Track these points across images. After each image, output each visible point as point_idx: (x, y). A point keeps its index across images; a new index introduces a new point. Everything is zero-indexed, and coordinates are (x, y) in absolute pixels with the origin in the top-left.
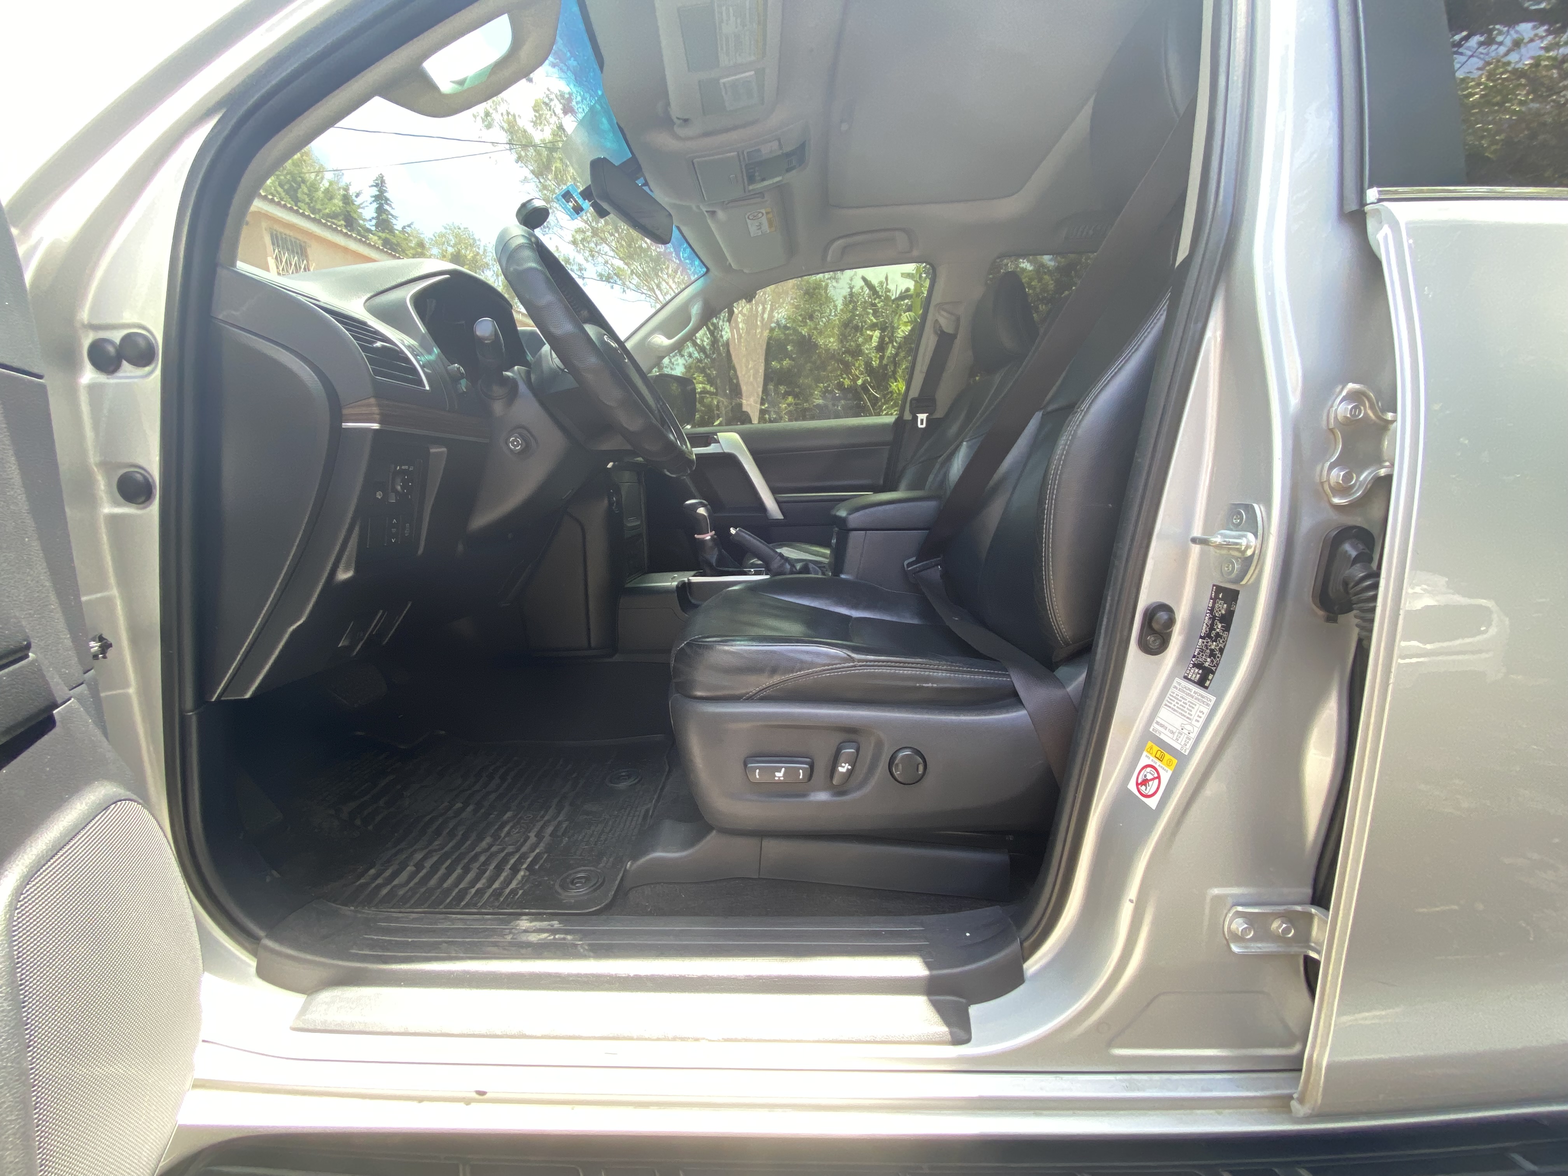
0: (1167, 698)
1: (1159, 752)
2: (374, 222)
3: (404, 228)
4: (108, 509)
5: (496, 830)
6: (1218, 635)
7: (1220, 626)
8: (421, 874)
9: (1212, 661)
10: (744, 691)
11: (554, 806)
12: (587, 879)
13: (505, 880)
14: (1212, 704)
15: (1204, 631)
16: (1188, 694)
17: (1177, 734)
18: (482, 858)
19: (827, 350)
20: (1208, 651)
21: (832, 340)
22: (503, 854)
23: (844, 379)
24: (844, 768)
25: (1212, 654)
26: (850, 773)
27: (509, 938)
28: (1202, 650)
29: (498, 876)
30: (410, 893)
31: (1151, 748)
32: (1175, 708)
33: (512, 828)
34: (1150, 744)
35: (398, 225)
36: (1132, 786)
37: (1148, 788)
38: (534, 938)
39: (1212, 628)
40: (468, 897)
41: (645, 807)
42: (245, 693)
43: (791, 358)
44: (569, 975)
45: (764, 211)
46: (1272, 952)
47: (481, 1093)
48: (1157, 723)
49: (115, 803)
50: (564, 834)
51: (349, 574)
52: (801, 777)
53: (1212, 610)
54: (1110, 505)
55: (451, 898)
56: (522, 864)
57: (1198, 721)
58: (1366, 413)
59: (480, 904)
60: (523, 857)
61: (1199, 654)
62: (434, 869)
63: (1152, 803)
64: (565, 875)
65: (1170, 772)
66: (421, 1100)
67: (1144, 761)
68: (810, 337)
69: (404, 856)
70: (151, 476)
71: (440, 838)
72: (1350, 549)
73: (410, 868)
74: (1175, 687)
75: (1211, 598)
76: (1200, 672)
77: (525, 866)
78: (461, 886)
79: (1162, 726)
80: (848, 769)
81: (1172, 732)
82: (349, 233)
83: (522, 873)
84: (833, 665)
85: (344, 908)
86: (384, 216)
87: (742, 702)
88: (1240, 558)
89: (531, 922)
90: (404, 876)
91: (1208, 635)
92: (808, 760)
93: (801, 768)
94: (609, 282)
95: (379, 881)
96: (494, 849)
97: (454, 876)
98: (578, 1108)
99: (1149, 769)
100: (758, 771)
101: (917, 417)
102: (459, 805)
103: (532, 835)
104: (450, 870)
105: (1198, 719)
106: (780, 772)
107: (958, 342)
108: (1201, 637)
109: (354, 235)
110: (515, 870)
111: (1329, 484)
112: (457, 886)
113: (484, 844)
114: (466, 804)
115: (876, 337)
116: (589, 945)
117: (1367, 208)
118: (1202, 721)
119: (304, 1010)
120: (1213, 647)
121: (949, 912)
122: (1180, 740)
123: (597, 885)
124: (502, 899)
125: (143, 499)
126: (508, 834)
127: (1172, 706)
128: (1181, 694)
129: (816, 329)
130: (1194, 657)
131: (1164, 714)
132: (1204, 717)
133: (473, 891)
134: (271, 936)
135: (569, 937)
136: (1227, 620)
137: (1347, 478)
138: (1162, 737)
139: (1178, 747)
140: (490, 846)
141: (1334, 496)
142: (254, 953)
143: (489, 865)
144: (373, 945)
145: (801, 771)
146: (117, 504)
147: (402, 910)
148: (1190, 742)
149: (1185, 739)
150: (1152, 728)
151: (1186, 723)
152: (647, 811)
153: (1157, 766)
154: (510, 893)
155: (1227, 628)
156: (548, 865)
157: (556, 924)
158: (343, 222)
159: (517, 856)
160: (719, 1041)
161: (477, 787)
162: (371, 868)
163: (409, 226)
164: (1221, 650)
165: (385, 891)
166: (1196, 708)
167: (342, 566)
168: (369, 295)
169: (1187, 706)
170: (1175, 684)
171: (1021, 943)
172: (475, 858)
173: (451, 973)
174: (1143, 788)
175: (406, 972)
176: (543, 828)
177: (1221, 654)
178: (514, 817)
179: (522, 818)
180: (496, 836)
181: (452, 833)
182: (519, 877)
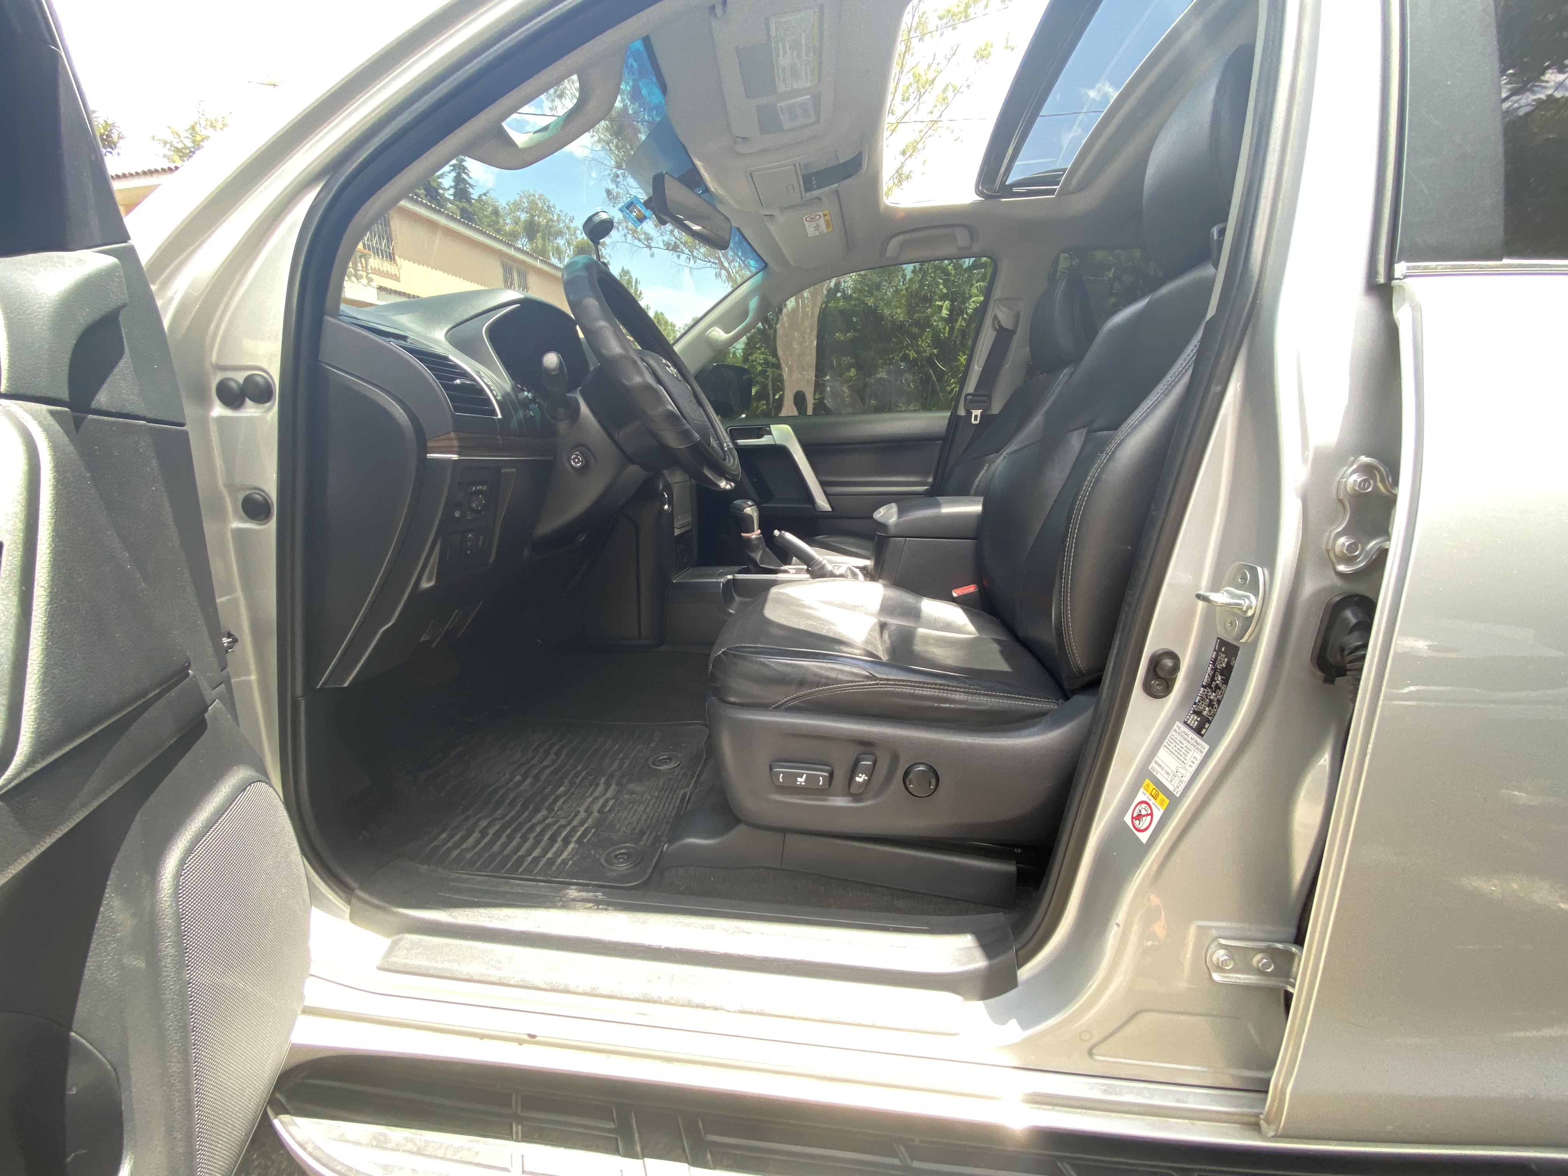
0: (1167, 740)
1: (1154, 791)
2: (452, 191)
3: (480, 196)
4: (236, 524)
5: (550, 805)
6: (1217, 687)
7: (1219, 679)
8: (486, 840)
9: (1210, 711)
10: (773, 701)
11: (602, 784)
12: (628, 855)
13: (557, 851)
14: (1205, 751)
15: (1205, 680)
16: (1185, 739)
17: (1171, 776)
18: (538, 829)
19: (893, 322)
20: (1208, 700)
21: (899, 311)
22: (555, 827)
23: (910, 351)
24: (860, 778)
25: (1211, 705)
26: (867, 783)
28: (1202, 699)
29: (552, 846)
30: (476, 857)
31: (1148, 785)
32: (1173, 750)
33: (564, 802)
34: (1147, 781)
35: (475, 194)
36: (1128, 819)
37: (1142, 823)
39: (1213, 679)
40: (525, 865)
41: (683, 791)
42: (344, 683)
43: (856, 330)
44: (609, 943)
45: (821, 213)
46: (1251, 983)
47: (533, 1036)
48: (1156, 762)
49: (250, 784)
50: (610, 811)
51: (432, 584)
52: (821, 783)
53: (1214, 662)
54: (1130, 547)
55: (510, 864)
56: (573, 836)
57: (1191, 766)
58: (1375, 486)
59: (535, 871)
60: (574, 830)
61: (1199, 702)
62: (497, 836)
63: (1144, 837)
64: (609, 850)
65: (1162, 811)
66: (482, 1037)
67: (1140, 797)
68: (876, 307)
69: (471, 823)
70: (271, 499)
71: (502, 808)
72: (1350, 616)
73: (476, 835)
74: (1175, 730)
75: (1215, 650)
76: (1199, 719)
77: (575, 839)
78: (519, 854)
79: (1160, 766)
80: (864, 780)
81: (1168, 774)
82: (429, 204)
83: (572, 845)
84: (856, 682)
85: (421, 866)
86: (462, 186)
87: (770, 711)
88: (1242, 617)
89: (578, 892)
90: (471, 841)
91: (1208, 686)
92: (828, 768)
93: (822, 776)
94: (676, 251)
95: (450, 844)
96: (548, 821)
97: (514, 844)
98: (612, 1056)
99: (1144, 805)
100: (781, 775)
101: (971, 413)
102: (518, 778)
103: (582, 810)
104: (510, 838)
105: (1192, 764)
106: (802, 777)
107: (1016, 339)
108: (1203, 686)
109: (433, 206)
110: (566, 842)
111: (1334, 552)
112: (516, 853)
113: (539, 816)
114: (525, 776)
115: (946, 308)
117: (1395, 283)
118: (1195, 766)
119: (390, 952)
120: (1212, 697)
121: (955, 915)
122: (1174, 781)
123: (638, 861)
124: (554, 868)
125: (262, 517)
126: (560, 809)
127: (1170, 748)
128: (1179, 738)
129: (882, 299)
130: (1195, 704)
131: (1163, 755)
132: (1197, 763)
133: (530, 858)
134: (362, 888)
135: (611, 908)
136: (1227, 672)
137: (1352, 548)
138: (1159, 776)
139: (1171, 788)
140: (546, 818)
141: (1339, 564)
142: (348, 901)
143: (544, 836)
145: (821, 778)
146: (241, 520)
147: (469, 872)
148: (1182, 785)
149: (1178, 781)
150: (1151, 766)
151: (1181, 766)
152: (685, 794)
153: (1151, 803)
154: (560, 864)
155: (1226, 682)
156: (595, 840)
157: (600, 895)
158: (423, 191)
159: (568, 829)
160: (735, 1012)
161: (534, 762)
162: (443, 831)
163: (485, 194)
164: (1219, 702)
165: (454, 854)
166: (1191, 753)
167: (425, 577)
168: (449, 326)
169: (1183, 750)
170: (1175, 727)
171: (1017, 952)
172: (532, 828)
174: (1137, 822)
176: (592, 803)
177: (1219, 705)
178: (565, 793)
179: (572, 794)
180: (550, 809)
181: (513, 803)
182: (570, 848)
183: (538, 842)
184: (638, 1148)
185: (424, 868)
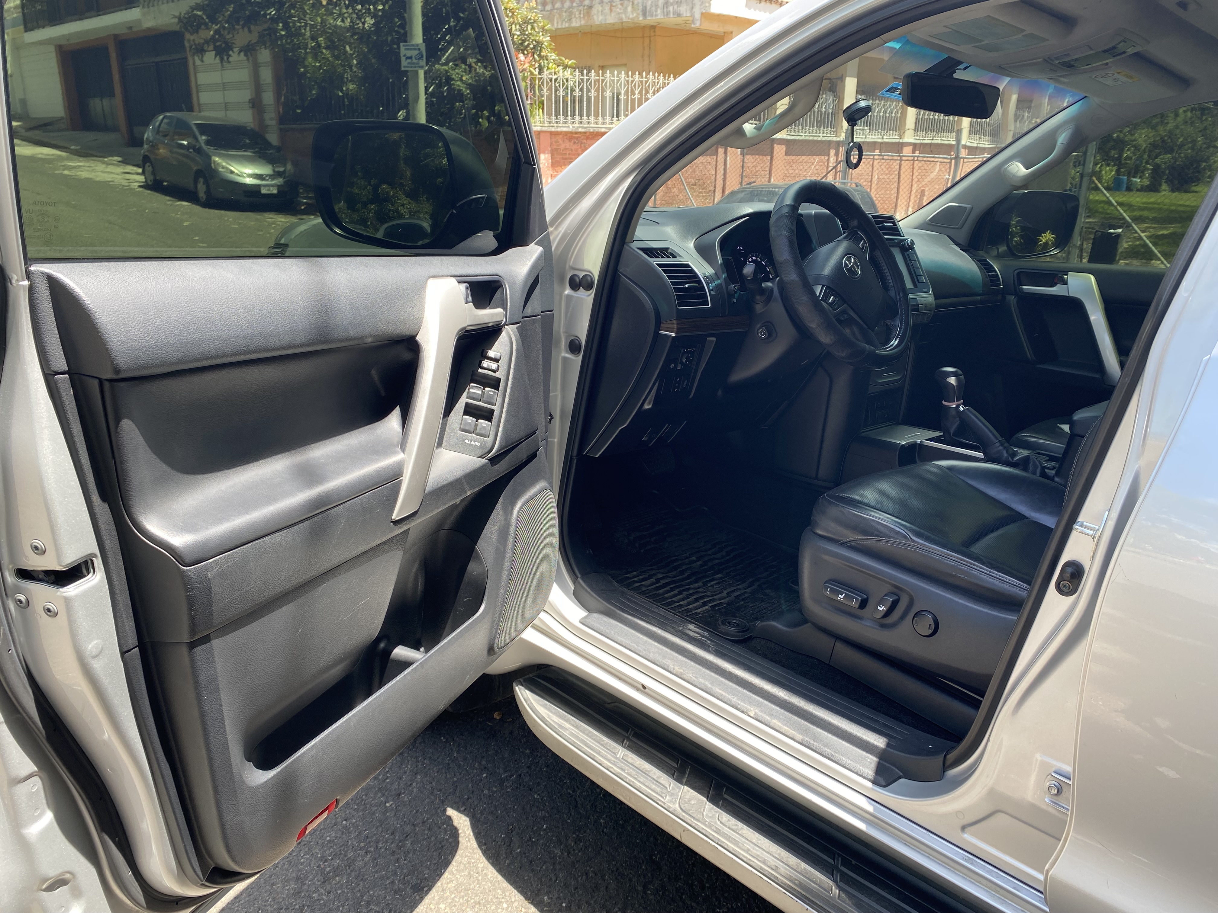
4: (564, 355)
5: (706, 581)
8: (657, 585)
10: (840, 538)
11: (748, 582)
12: (738, 625)
13: (696, 607)
18: (691, 591)
22: (702, 594)
24: (881, 608)
26: (886, 613)
27: (681, 628)
29: (694, 603)
30: (648, 591)
33: (716, 583)
38: (692, 634)
40: (674, 605)
42: (596, 455)
44: (699, 657)
47: (644, 687)
50: (743, 599)
51: (650, 406)
52: (853, 603)
56: (710, 603)
60: (713, 600)
62: (665, 585)
64: (728, 618)
69: (652, 573)
70: (582, 342)
71: (675, 572)
73: (653, 580)
77: (710, 605)
78: (673, 599)
80: (883, 610)
83: (707, 607)
84: (897, 539)
87: (838, 545)
89: (695, 628)
90: (648, 582)
93: (855, 598)
95: (636, 579)
96: (700, 590)
97: (673, 593)
100: (829, 589)
102: (694, 558)
103: (725, 592)
104: (672, 590)
106: (842, 595)
110: (704, 604)
113: (696, 585)
114: (699, 559)
116: (716, 649)
119: (586, 617)
123: (742, 630)
124: (689, 613)
125: (577, 352)
126: (712, 586)
133: (678, 604)
134: (582, 579)
135: (708, 642)
140: (700, 588)
142: (574, 583)
143: (693, 596)
144: (622, 603)
146: (567, 352)
154: (696, 613)
156: (723, 610)
157: (706, 634)
159: (709, 599)
161: (709, 552)
162: (635, 571)
165: (637, 585)
167: (646, 402)
168: (698, 236)
172: (688, 589)
173: (648, 630)
175: (630, 620)
176: (734, 591)
178: (721, 578)
179: (725, 581)
180: (705, 584)
181: (682, 573)
182: (704, 608)
183: (687, 597)
184: (684, 781)
185: (616, 584)
